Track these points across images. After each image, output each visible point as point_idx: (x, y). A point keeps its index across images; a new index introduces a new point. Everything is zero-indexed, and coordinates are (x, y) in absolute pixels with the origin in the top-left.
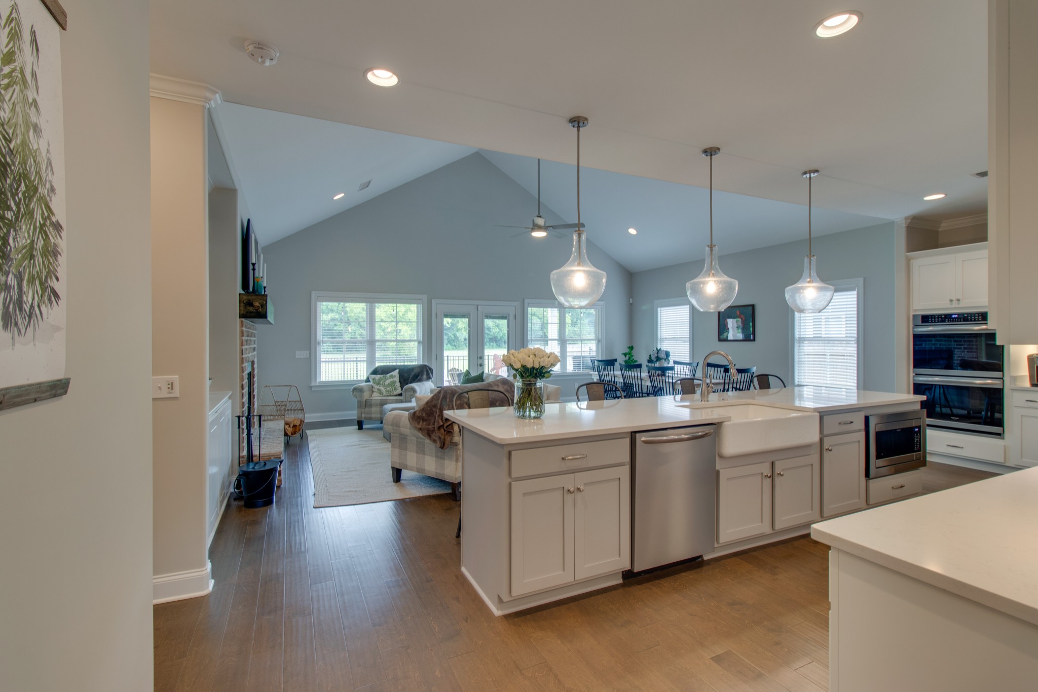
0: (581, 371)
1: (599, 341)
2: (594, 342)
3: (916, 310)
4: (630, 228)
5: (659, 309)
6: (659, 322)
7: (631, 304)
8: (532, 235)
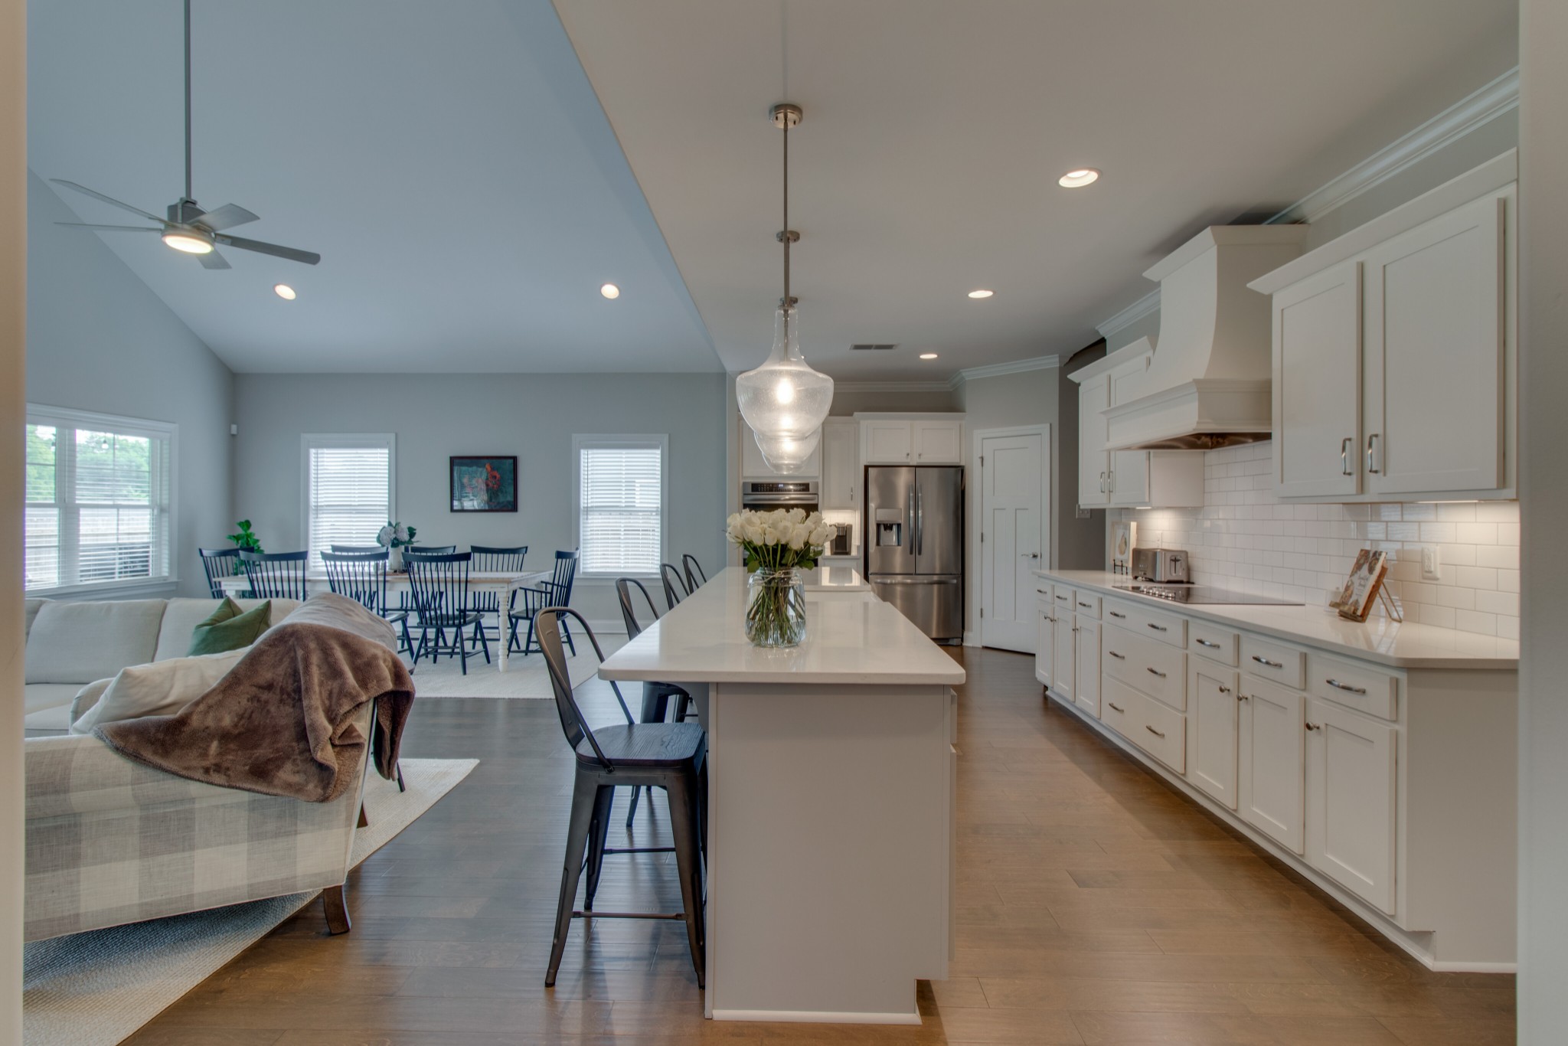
0: (117, 579)
1: (160, 510)
2: (148, 511)
3: (747, 477)
4: (278, 284)
5: (313, 451)
6: (312, 475)
7: (233, 435)
8: (165, 244)
